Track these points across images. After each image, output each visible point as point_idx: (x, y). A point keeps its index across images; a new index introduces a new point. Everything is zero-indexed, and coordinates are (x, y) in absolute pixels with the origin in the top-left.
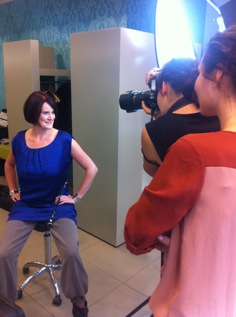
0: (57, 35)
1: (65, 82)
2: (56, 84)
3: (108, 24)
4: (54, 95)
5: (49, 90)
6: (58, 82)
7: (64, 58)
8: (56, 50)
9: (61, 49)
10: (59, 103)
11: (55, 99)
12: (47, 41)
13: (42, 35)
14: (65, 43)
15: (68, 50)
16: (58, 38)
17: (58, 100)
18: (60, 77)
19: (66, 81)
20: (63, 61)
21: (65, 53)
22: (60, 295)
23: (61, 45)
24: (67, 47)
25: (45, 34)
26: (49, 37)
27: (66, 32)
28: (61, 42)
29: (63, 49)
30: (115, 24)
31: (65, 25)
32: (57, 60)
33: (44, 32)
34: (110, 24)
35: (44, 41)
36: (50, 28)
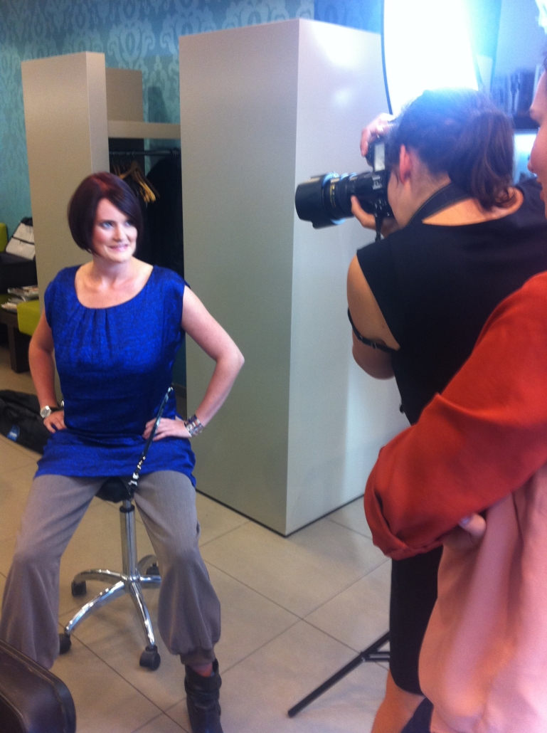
0: (149, 41)
1: (168, 152)
2: (147, 159)
3: (270, 13)
4: (141, 184)
5: (130, 171)
6: (151, 153)
7: (165, 95)
8: (146, 77)
9: (158, 73)
10: (155, 202)
11: (144, 192)
12: (126, 55)
13: (115, 43)
14: (167, 59)
15: (175, 77)
16: (152, 48)
17: (151, 195)
18: (156, 140)
19: (171, 151)
20: (163, 103)
21: (167, 85)
22: (157, 645)
23: (158, 65)
24: (173, 70)
25: (119, 39)
26: (130, 47)
27: (169, 34)
28: (158, 59)
29: (163, 74)
30: (285, 13)
31: (168, 16)
32: (149, 99)
33: (118, 35)
34: (274, 13)
35: (118, 57)
36: (133, 25)
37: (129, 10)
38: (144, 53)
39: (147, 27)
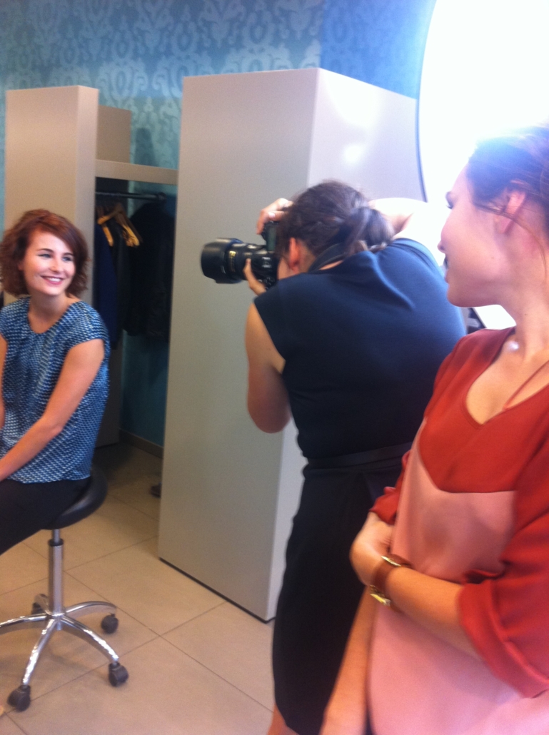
0: (141, 81)
1: (153, 196)
2: (130, 202)
3: (273, 62)
4: (125, 227)
7: (155, 138)
9: (148, 115)
11: (128, 236)
14: (159, 102)
15: (167, 121)
16: (144, 88)
17: (134, 240)
18: (140, 183)
19: (155, 194)
20: (151, 146)
21: (158, 127)
23: (149, 107)
24: (165, 114)
25: (110, 76)
26: (120, 85)
28: (149, 100)
29: (154, 116)
32: (137, 141)
33: (108, 72)
36: (125, 63)
37: (122, 47)
38: (135, 93)
39: (140, 66)
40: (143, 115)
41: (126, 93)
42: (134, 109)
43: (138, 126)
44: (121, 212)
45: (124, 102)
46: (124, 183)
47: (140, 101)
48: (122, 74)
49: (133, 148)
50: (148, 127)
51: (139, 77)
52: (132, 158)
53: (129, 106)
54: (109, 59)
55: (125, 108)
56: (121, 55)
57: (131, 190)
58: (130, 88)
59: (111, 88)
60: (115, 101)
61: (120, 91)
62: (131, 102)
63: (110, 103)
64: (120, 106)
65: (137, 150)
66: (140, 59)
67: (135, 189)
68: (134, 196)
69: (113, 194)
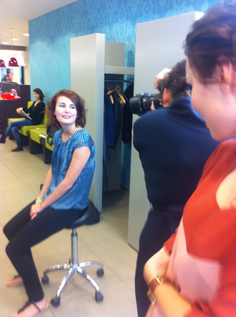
2: (125, 84)
4: (120, 95)
5: (115, 89)
8: (127, 46)
10: (125, 104)
12: (119, 36)
16: (131, 33)
17: (124, 101)
18: (129, 75)
20: (134, 58)
23: (133, 41)
26: (121, 32)
28: (133, 38)
31: (139, 18)
32: (128, 57)
33: (116, 27)
35: (116, 37)
36: (123, 22)
37: (122, 16)
38: (127, 35)
39: (129, 23)
40: (131, 45)
41: (123, 35)
42: (127, 43)
43: (129, 50)
44: (118, 89)
45: (123, 39)
46: (122, 76)
47: (129, 38)
48: (122, 27)
49: (126, 60)
50: (132, 50)
51: (129, 28)
52: (126, 64)
53: (125, 41)
54: (117, 21)
55: (123, 42)
56: (122, 19)
57: (125, 79)
58: (125, 33)
59: (118, 34)
60: (119, 40)
61: (121, 35)
62: (126, 39)
63: (117, 41)
64: (121, 42)
65: (128, 61)
66: (129, 20)
67: (127, 78)
68: (126, 81)
69: (115, 81)
